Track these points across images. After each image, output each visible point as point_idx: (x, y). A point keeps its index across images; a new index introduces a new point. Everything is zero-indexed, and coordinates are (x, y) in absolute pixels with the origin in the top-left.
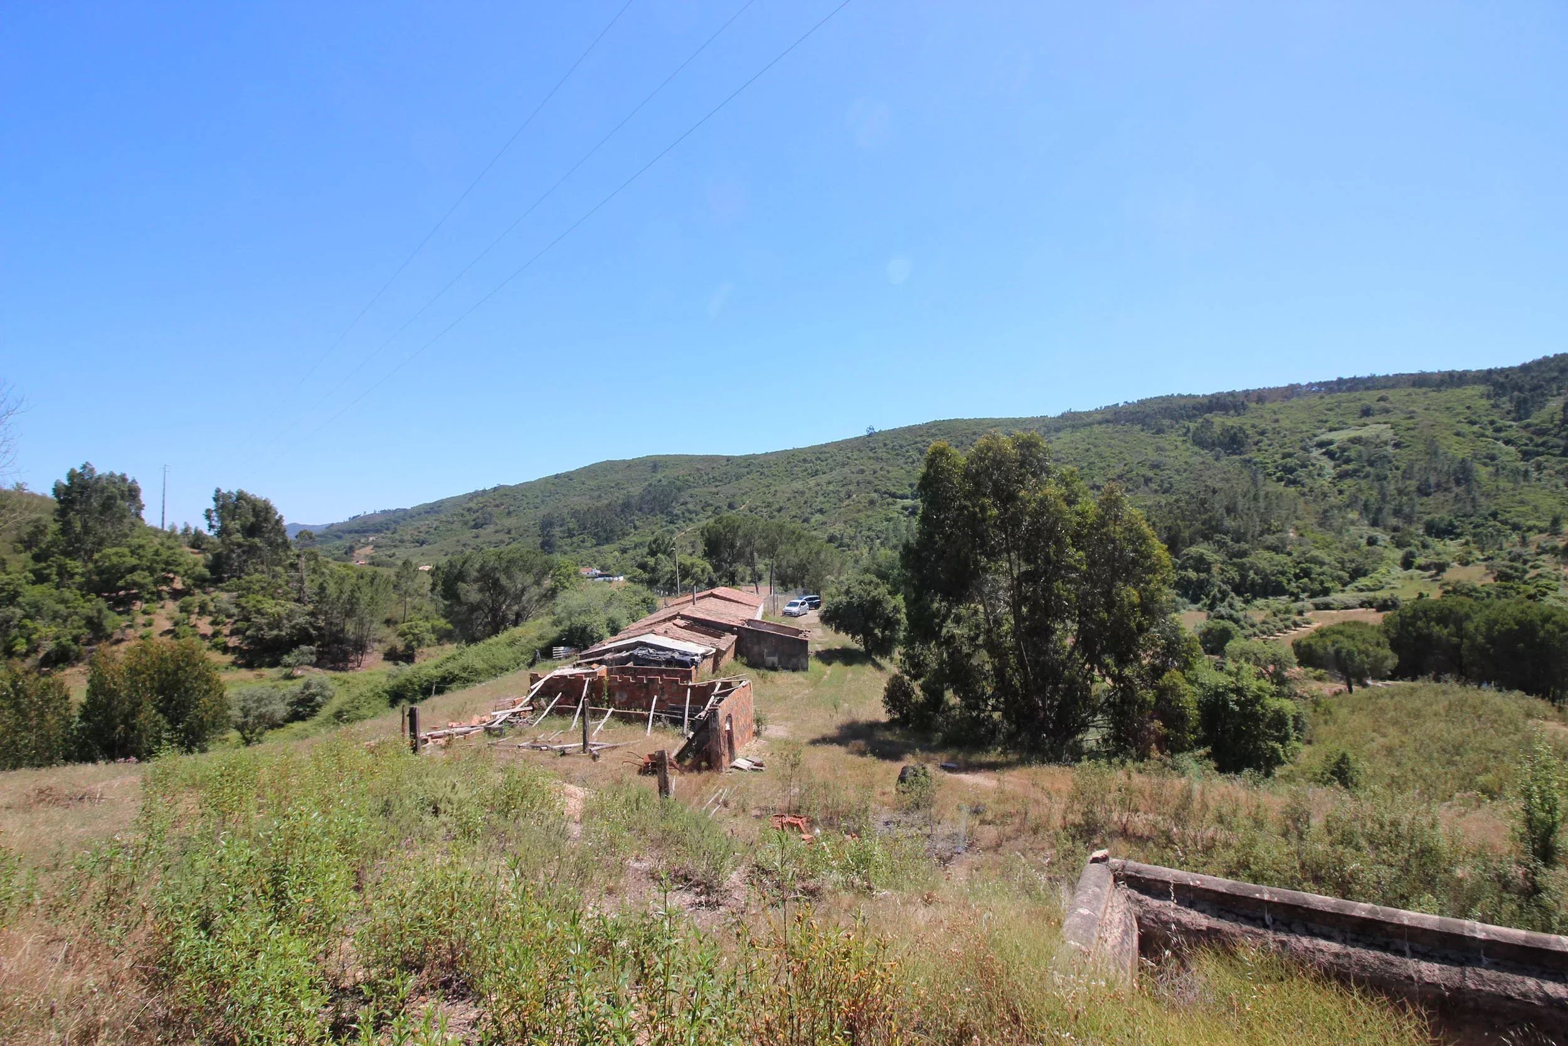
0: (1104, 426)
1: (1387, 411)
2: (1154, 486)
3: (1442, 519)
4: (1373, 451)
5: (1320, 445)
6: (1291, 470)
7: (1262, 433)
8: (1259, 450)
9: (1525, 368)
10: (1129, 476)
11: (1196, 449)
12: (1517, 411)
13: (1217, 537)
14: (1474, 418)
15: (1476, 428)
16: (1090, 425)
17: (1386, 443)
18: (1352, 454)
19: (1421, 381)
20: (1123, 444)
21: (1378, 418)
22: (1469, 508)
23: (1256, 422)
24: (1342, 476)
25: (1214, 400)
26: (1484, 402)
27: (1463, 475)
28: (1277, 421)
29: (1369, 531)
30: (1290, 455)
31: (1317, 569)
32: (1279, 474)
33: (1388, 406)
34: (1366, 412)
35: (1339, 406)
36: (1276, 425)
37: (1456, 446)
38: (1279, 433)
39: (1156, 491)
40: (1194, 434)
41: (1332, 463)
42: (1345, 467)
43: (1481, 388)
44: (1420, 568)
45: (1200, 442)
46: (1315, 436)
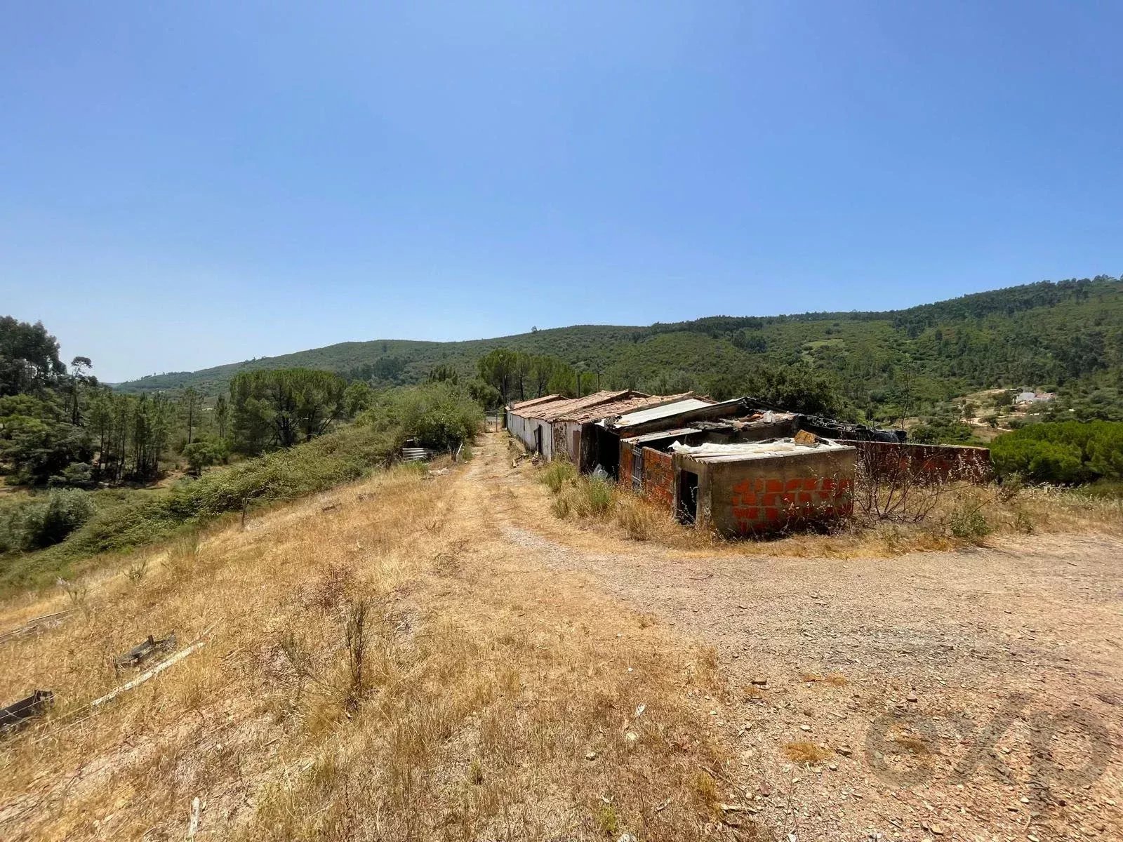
1: (839, 332)
3: (879, 393)
4: (835, 353)
5: (805, 349)
6: (790, 363)
7: (773, 341)
8: (772, 351)
11: (738, 348)
14: (886, 337)
15: (888, 343)
17: (842, 349)
18: (824, 355)
20: (696, 343)
21: (835, 335)
22: (893, 388)
23: (770, 334)
24: (818, 368)
25: (745, 320)
26: (890, 329)
29: (843, 399)
30: (789, 354)
33: (839, 329)
35: (812, 328)
36: (780, 337)
38: (782, 342)
40: (736, 340)
41: (813, 360)
42: (821, 362)
43: (888, 322)
45: (739, 344)
46: (801, 344)
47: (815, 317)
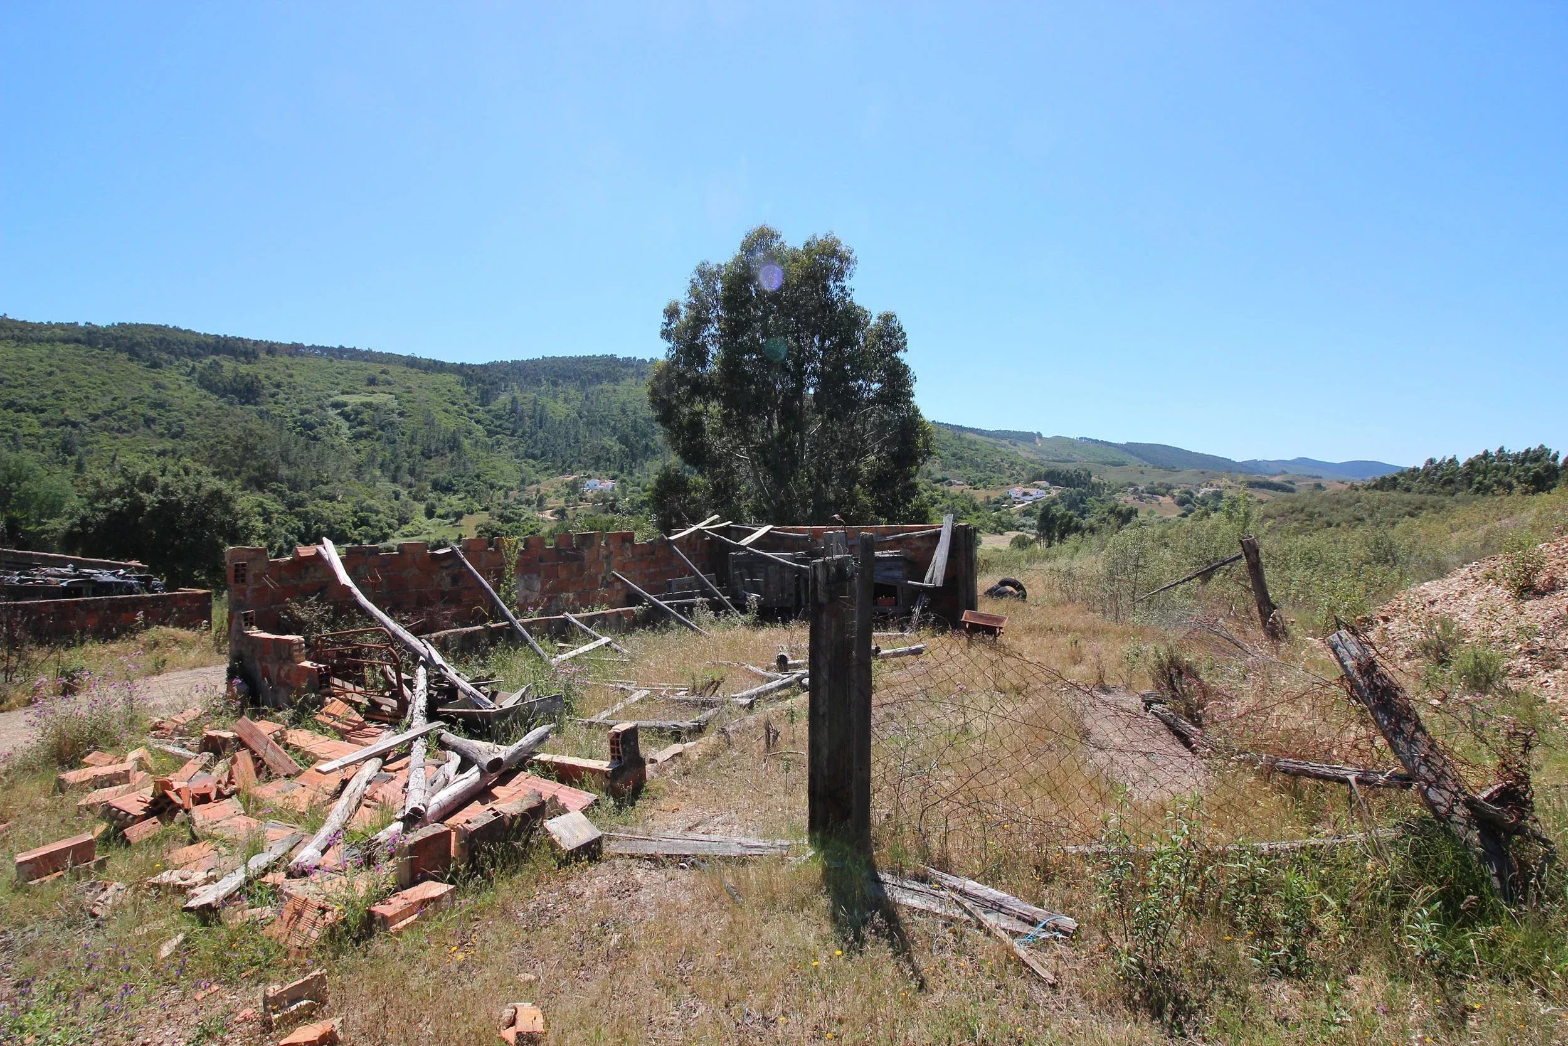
0: (72, 346)
1: (389, 383)
2: (159, 429)
3: (444, 478)
4: (383, 416)
5: (336, 405)
6: (311, 427)
7: (278, 386)
8: (276, 403)
9: (485, 368)
10: (121, 413)
11: (204, 392)
12: (482, 399)
13: (274, 485)
14: (453, 399)
15: (456, 407)
16: (50, 340)
17: (393, 411)
18: (365, 416)
19: (412, 363)
20: (105, 373)
21: (382, 388)
22: (462, 471)
23: (271, 373)
24: (358, 437)
25: (222, 343)
26: (459, 387)
27: (454, 444)
28: (291, 376)
29: (393, 487)
30: (308, 412)
31: (373, 518)
32: (298, 429)
33: (389, 378)
34: (372, 382)
35: (348, 372)
36: (291, 380)
37: (445, 421)
38: (294, 389)
39: (162, 435)
40: (202, 375)
41: (348, 424)
42: (359, 428)
43: (457, 377)
44: (440, 517)
45: (207, 384)
46: (330, 396)
47: (355, 354)
